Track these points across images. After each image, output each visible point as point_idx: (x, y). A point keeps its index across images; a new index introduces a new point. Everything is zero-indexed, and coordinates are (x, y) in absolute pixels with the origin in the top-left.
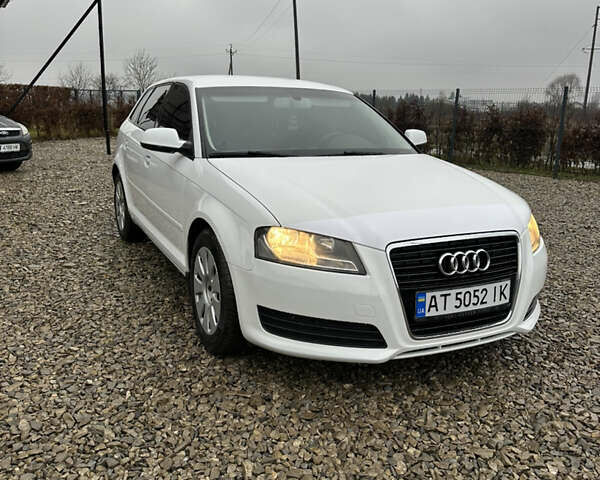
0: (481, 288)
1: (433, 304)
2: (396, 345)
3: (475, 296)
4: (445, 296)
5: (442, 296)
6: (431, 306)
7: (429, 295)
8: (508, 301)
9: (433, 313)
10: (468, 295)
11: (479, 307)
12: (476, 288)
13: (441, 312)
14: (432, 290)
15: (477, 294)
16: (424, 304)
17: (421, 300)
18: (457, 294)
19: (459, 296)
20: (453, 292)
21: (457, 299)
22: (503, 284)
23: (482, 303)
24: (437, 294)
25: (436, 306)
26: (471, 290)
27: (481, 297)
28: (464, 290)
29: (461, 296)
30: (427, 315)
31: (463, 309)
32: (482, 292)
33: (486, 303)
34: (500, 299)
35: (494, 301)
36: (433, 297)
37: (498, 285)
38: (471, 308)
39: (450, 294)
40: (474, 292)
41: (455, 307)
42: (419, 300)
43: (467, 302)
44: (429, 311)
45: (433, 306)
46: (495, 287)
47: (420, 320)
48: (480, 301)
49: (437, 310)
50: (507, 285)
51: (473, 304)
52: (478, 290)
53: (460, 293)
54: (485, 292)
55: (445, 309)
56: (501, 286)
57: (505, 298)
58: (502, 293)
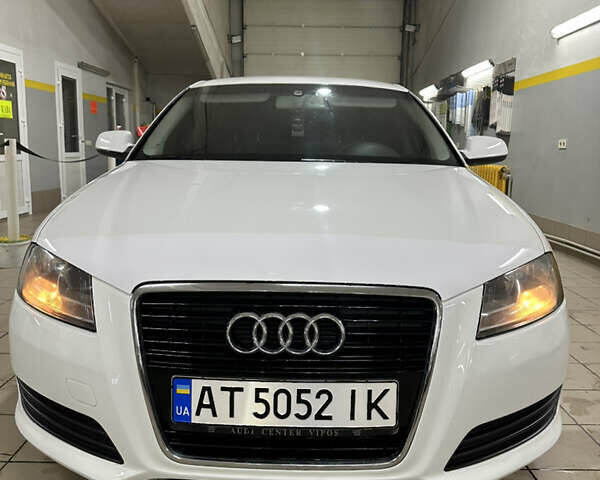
0: (315, 387)
1: (206, 401)
2: (137, 464)
3: (299, 401)
4: (232, 391)
5: (223, 389)
6: (201, 405)
7: (198, 385)
8: (392, 422)
9: (205, 418)
10: (282, 398)
11: (311, 423)
12: (303, 386)
13: (223, 419)
14: (203, 375)
15: (304, 397)
16: (186, 400)
18: (258, 391)
19: (262, 395)
20: (251, 386)
21: (258, 400)
22: (377, 388)
23: (319, 417)
24: (216, 385)
25: (212, 406)
26: (292, 387)
27: (316, 406)
28: (273, 387)
29: (268, 397)
30: (195, 420)
31: (271, 421)
32: (318, 396)
33: (329, 418)
34: (369, 417)
35: (352, 417)
36: (205, 389)
37: (361, 389)
38: (292, 422)
39: (241, 390)
40: (300, 392)
41: (256, 415)
42: (179, 391)
43: (282, 411)
44: (198, 413)
45: (206, 406)
46: (353, 392)
47: (180, 428)
48: (314, 412)
49: (215, 414)
50: (386, 391)
51: (298, 416)
52: (308, 391)
53: (266, 390)
54: (325, 397)
55: (232, 415)
56: (370, 392)
57: (384, 417)
58: (372, 406)
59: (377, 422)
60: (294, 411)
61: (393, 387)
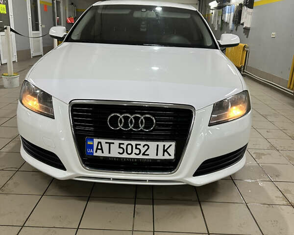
0: (143, 143)
1: (99, 147)
2: (72, 171)
3: (136, 148)
4: (110, 143)
5: (106, 143)
6: (97, 149)
7: (96, 141)
8: (172, 157)
9: (99, 153)
10: (129, 147)
11: (141, 156)
12: (138, 143)
13: (106, 154)
14: (98, 137)
15: (138, 147)
16: (92, 147)
18: (120, 144)
19: (121, 146)
20: (117, 142)
21: (120, 147)
22: (167, 144)
23: (144, 154)
24: (103, 141)
25: (102, 149)
26: (134, 143)
27: (143, 150)
28: (126, 142)
29: (124, 146)
30: (95, 154)
31: (125, 156)
32: (144, 147)
33: (148, 155)
34: (164, 155)
35: (157, 155)
36: (99, 143)
37: (161, 144)
38: (133, 156)
39: (113, 143)
40: (136, 145)
41: (119, 153)
42: (89, 143)
43: (129, 152)
44: (96, 152)
45: (99, 149)
46: (158, 145)
47: (89, 157)
48: (142, 153)
49: (103, 152)
50: (171, 145)
51: (135, 154)
52: (140, 145)
53: (123, 144)
54: (146, 147)
55: (109, 153)
56: (164, 146)
57: (170, 155)
58: (165, 151)
59: (167, 157)
60: (134, 152)
61: (173, 144)
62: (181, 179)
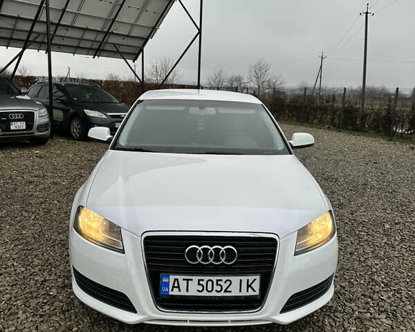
0: (224, 278)
1: (176, 285)
2: (143, 313)
3: (217, 284)
4: (188, 280)
5: (184, 280)
6: (174, 287)
7: (172, 278)
8: (257, 293)
9: (176, 292)
10: (210, 283)
11: (222, 294)
12: (219, 278)
13: (183, 293)
14: (175, 273)
15: (219, 283)
16: (167, 285)
17: (165, 280)
18: (199, 280)
19: (201, 282)
20: (196, 278)
21: (199, 284)
22: (251, 278)
23: (226, 291)
24: (180, 278)
25: (178, 287)
26: (214, 279)
27: (225, 286)
28: (206, 278)
29: (204, 283)
30: (171, 293)
31: (205, 293)
32: (225, 282)
33: (230, 292)
34: (247, 291)
35: (240, 291)
36: (175, 280)
37: (244, 279)
38: (214, 294)
39: (192, 280)
40: (218, 281)
41: (198, 291)
42: (164, 280)
43: (210, 289)
44: (172, 290)
45: (176, 287)
46: (241, 280)
47: (164, 297)
48: (223, 290)
49: (180, 291)
50: (255, 280)
51: (216, 291)
52: (221, 280)
53: (203, 280)
54: (228, 283)
55: (187, 291)
56: (248, 280)
57: (254, 291)
58: (249, 286)
59: (251, 293)
60: (214, 290)
61: (258, 278)
62: (267, 317)
